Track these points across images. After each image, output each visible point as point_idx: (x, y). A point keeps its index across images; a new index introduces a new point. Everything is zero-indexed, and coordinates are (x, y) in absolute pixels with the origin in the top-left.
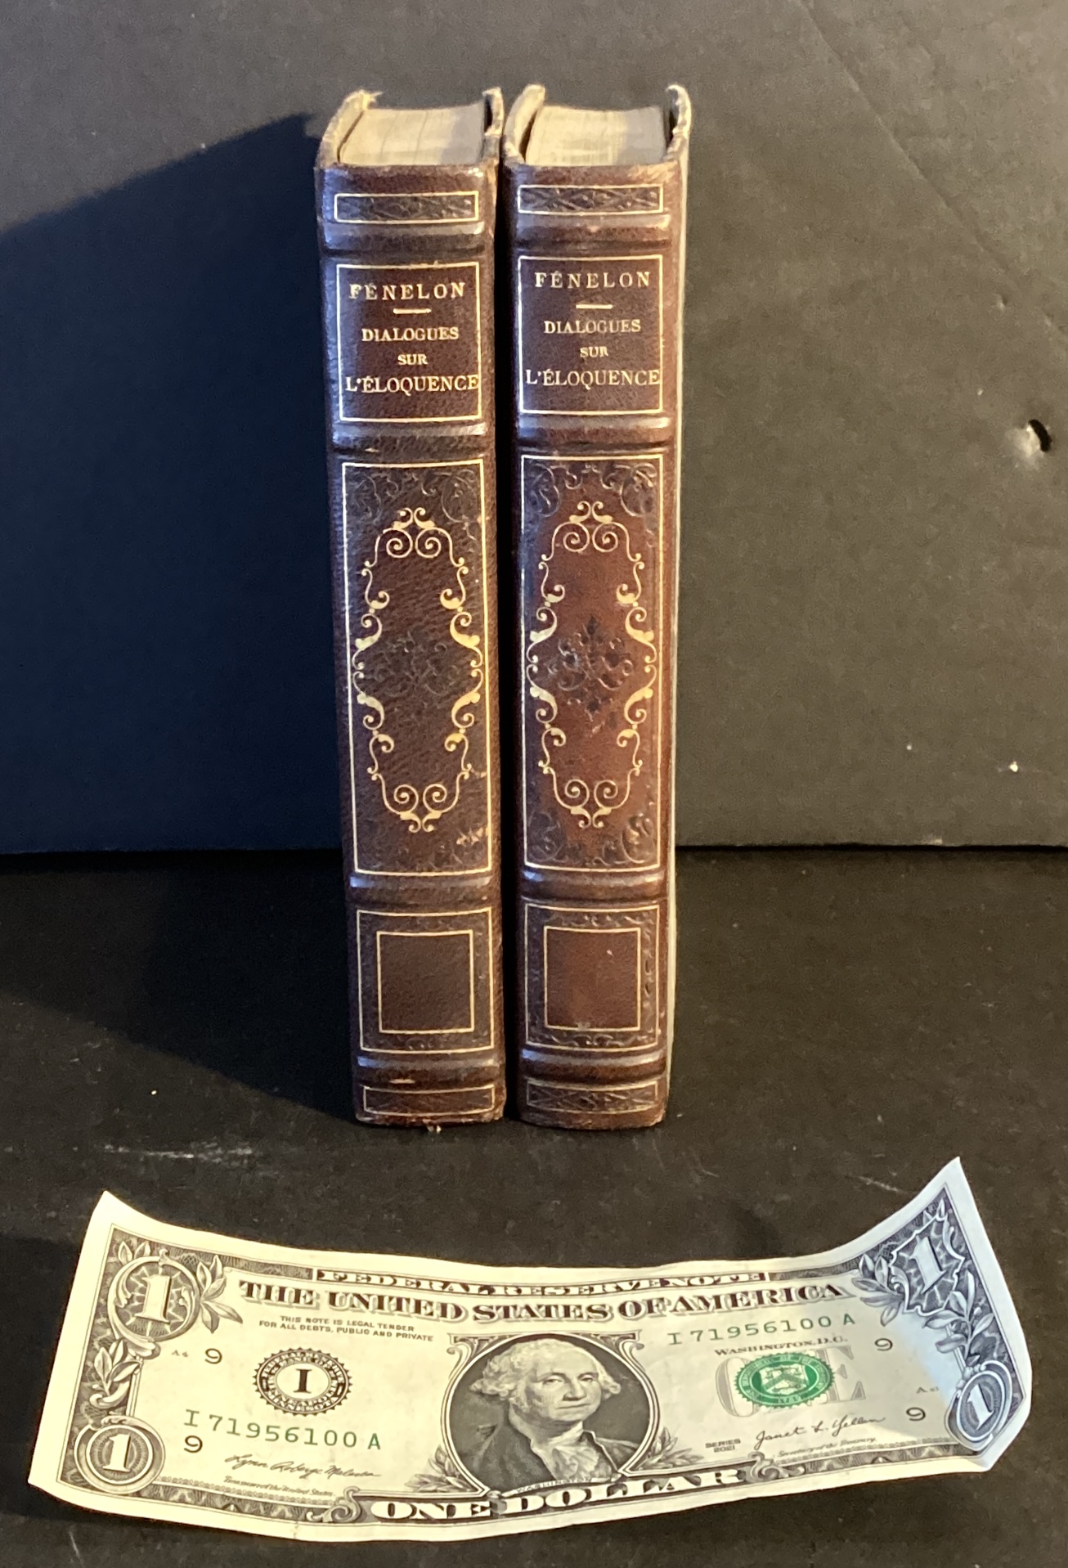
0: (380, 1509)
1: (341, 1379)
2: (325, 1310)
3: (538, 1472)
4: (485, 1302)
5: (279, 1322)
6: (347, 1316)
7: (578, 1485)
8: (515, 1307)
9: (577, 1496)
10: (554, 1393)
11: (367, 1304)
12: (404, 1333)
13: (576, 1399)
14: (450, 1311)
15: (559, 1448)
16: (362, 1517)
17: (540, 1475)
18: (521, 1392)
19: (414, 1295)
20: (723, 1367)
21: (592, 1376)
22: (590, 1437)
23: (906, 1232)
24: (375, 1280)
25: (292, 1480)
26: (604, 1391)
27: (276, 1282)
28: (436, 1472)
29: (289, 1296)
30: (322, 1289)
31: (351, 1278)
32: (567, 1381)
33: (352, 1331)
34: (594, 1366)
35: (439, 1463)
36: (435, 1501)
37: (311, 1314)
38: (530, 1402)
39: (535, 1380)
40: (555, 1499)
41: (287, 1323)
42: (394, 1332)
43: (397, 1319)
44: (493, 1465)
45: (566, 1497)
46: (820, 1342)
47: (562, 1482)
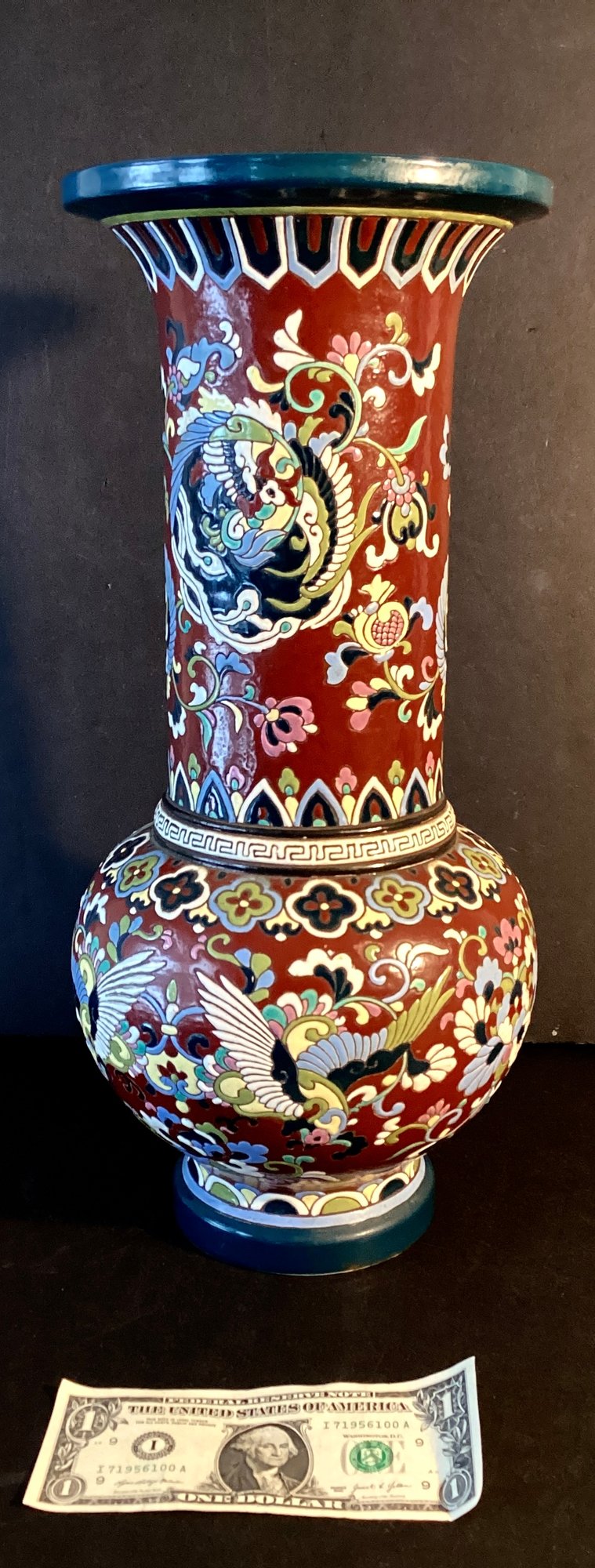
0: (182, 1497)
1: (171, 1444)
2: (168, 1415)
3: (254, 1485)
4: (243, 1408)
5: (145, 1420)
6: (177, 1417)
7: (272, 1495)
8: (256, 1409)
9: (270, 1500)
10: (267, 1453)
11: (187, 1411)
12: (203, 1423)
13: (277, 1456)
14: (226, 1413)
15: (266, 1477)
16: (174, 1499)
17: (254, 1486)
18: (253, 1449)
19: (209, 1407)
20: (345, 1446)
21: (285, 1445)
22: (280, 1475)
23: (441, 1385)
24: (193, 1401)
25: (145, 1487)
26: (290, 1453)
27: (145, 1404)
28: (209, 1482)
29: (151, 1409)
30: (167, 1406)
31: (181, 1401)
32: (273, 1446)
33: (178, 1423)
34: (287, 1440)
35: (211, 1478)
36: (208, 1495)
37: (161, 1416)
38: (256, 1454)
39: (260, 1445)
40: (260, 1499)
41: (149, 1421)
42: (198, 1423)
43: (201, 1418)
44: (236, 1481)
45: (265, 1499)
46: (391, 1436)
47: (264, 1492)
